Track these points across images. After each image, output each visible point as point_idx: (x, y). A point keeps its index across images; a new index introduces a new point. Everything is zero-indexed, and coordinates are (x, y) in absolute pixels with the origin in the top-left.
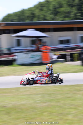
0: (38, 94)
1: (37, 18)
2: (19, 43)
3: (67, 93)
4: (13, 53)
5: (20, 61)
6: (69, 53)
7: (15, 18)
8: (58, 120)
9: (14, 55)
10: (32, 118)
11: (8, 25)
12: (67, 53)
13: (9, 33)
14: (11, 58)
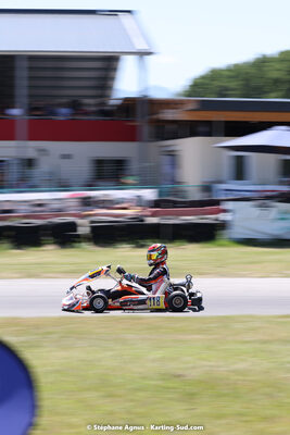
2: (240, 171)
4: (217, 202)
5: (238, 231)
7: (233, 84)
9: (221, 207)
10: (266, 419)
11: (205, 106)
13: (209, 134)
14: (209, 219)
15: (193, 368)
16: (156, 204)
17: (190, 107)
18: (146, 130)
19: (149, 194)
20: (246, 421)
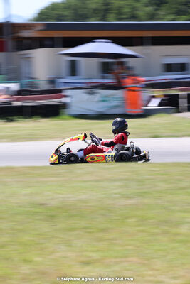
0: (115, 180)
1: (116, 14)
2: (73, 69)
3: (179, 180)
4: (60, 91)
5: (75, 109)
6: (185, 93)
7: (66, 13)
8: (157, 234)
9: (63, 94)
10: (103, 230)
11: (50, 27)
12: (180, 93)
13: (52, 46)
14: (55, 102)
15: (52, 199)
16: (19, 93)
17: (40, 28)
18: (10, 44)
19: (14, 86)
20: (90, 232)
